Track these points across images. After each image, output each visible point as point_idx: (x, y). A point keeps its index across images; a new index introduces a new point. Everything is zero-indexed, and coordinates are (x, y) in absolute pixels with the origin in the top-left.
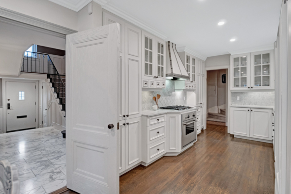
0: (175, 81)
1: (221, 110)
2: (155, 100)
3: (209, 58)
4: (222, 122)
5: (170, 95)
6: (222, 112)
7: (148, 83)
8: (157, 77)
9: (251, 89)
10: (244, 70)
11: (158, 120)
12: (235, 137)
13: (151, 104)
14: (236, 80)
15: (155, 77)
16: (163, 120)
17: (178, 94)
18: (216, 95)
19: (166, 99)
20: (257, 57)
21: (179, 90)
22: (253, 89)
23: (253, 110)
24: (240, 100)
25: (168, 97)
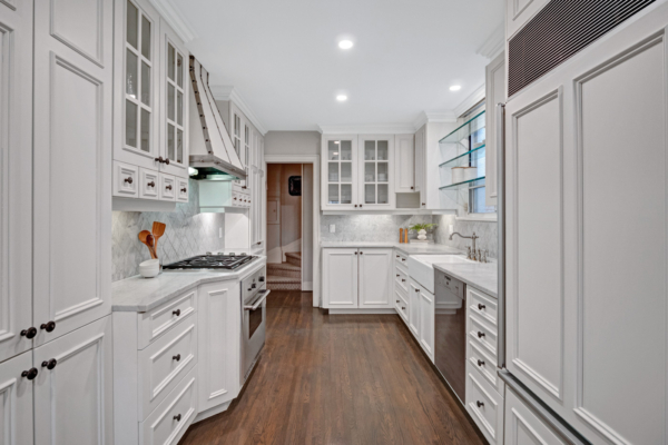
0: (201, 183)
1: (288, 256)
2: (149, 241)
3: (270, 133)
4: (295, 283)
5: (187, 225)
6: (291, 260)
7: (135, 180)
8: (167, 162)
9: (359, 210)
10: (347, 168)
11: (178, 313)
12: (330, 313)
13: (133, 256)
14: (333, 188)
15: (159, 160)
16: (190, 309)
17: (208, 218)
18: (278, 221)
19: (176, 235)
20: (369, 145)
21: (210, 208)
22: (364, 208)
23: (364, 252)
24: (338, 232)
25: (183, 231)
